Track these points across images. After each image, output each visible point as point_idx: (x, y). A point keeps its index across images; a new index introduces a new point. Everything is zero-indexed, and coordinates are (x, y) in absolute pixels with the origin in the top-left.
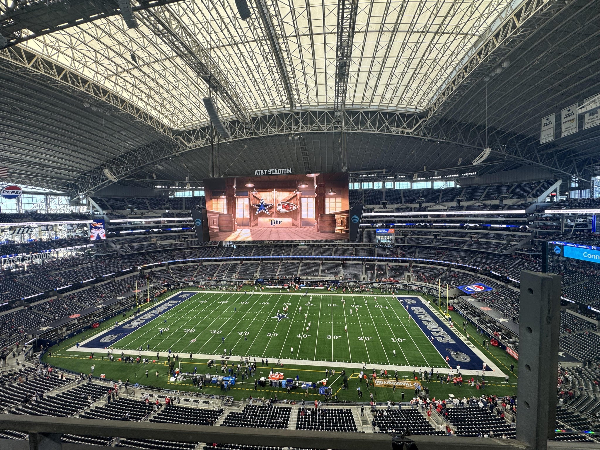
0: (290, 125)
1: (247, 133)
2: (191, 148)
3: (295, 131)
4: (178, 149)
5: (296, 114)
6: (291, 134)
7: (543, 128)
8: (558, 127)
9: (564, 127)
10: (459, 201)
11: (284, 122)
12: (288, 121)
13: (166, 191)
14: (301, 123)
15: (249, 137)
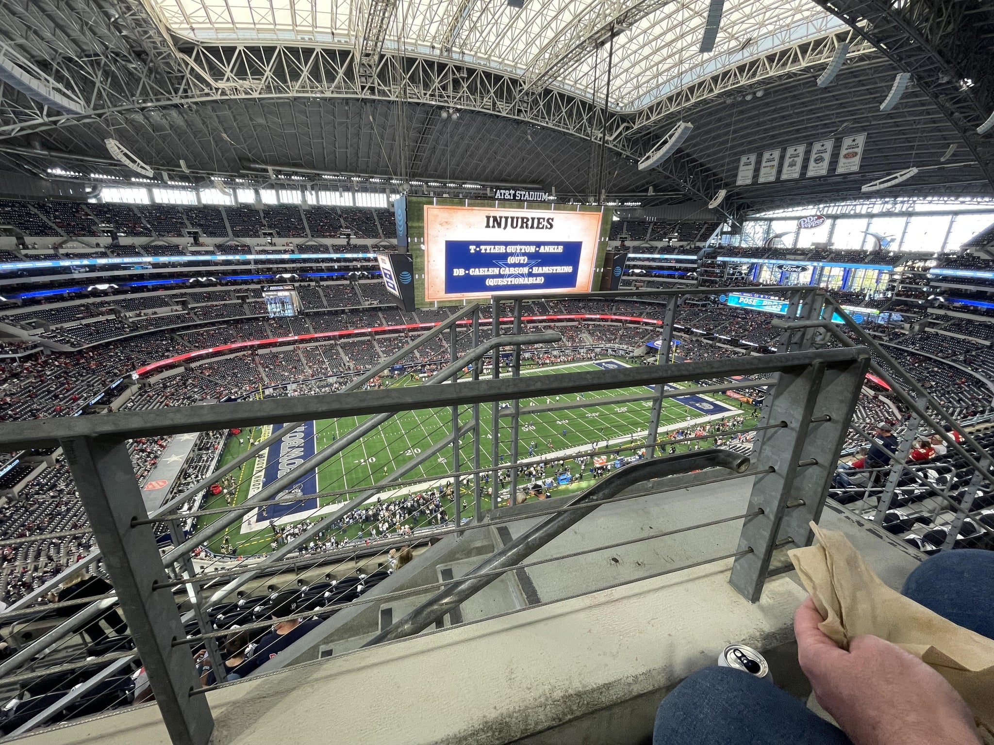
0: (444, 88)
1: (363, 88)
2: (223, 93)
3: (455, 103)
4: (185, 91)
5: (459, 69)
6: (449, 107)
7: (741, 168)
8: (757, 170)
9: (763, 171)
10: (623, 240)
11: (437, 81)
12: (441, 81)
13: (77, 184)
14: (465, 89)
15: (369, 96)
